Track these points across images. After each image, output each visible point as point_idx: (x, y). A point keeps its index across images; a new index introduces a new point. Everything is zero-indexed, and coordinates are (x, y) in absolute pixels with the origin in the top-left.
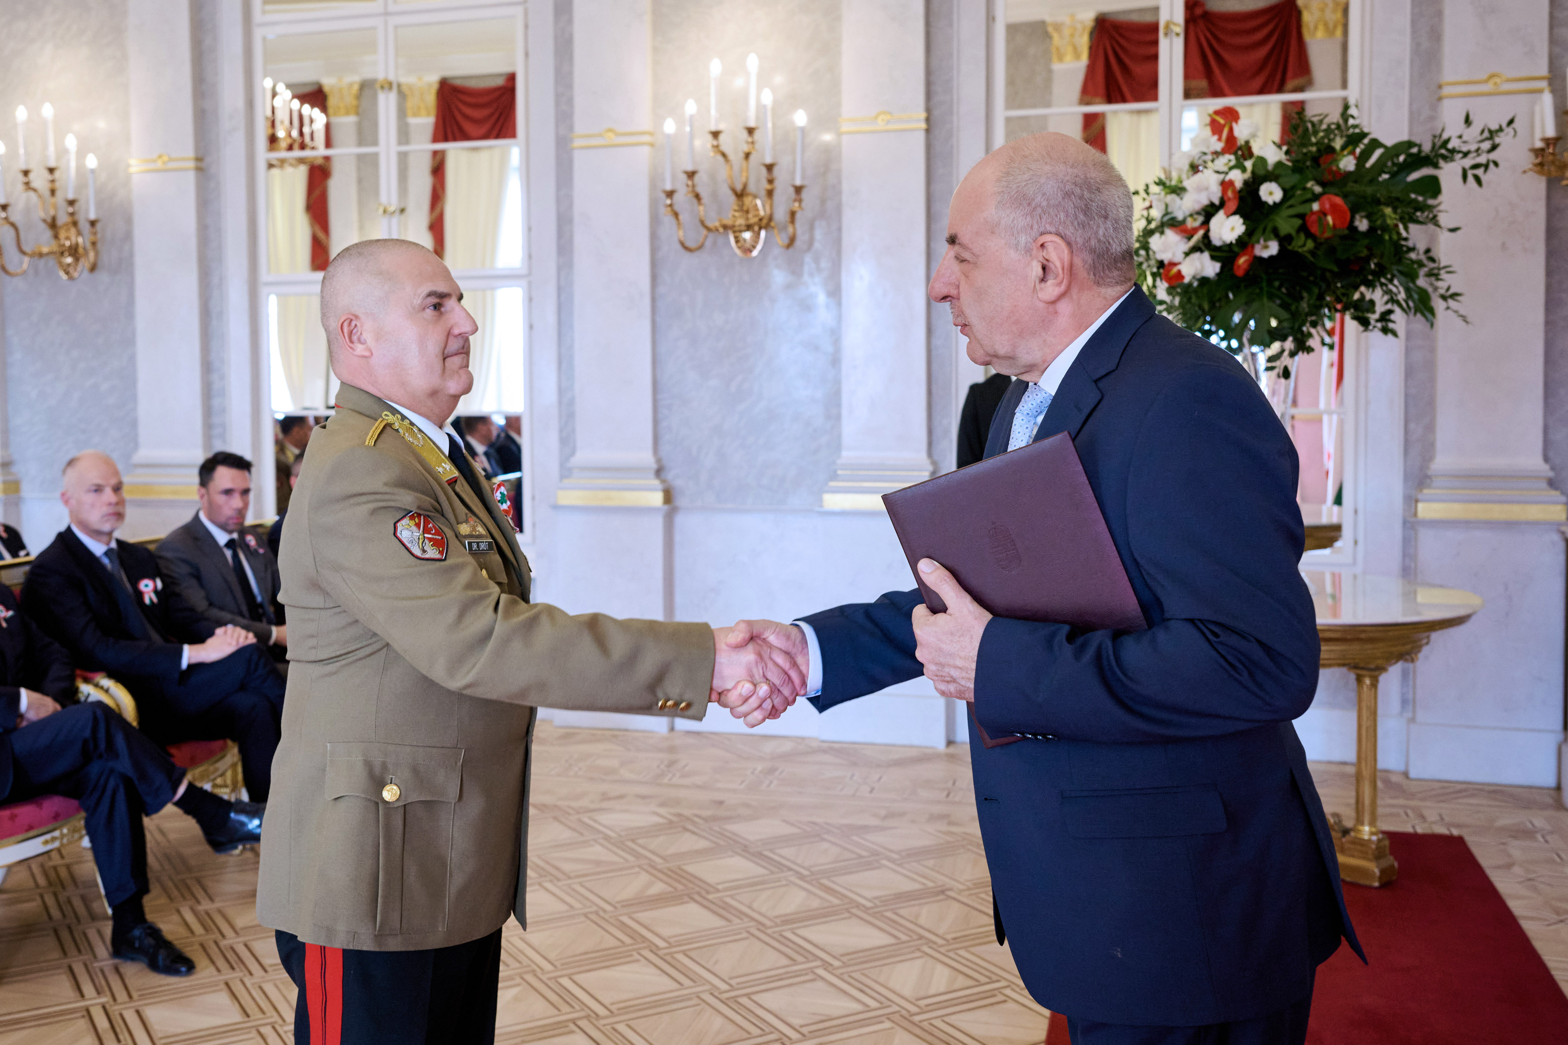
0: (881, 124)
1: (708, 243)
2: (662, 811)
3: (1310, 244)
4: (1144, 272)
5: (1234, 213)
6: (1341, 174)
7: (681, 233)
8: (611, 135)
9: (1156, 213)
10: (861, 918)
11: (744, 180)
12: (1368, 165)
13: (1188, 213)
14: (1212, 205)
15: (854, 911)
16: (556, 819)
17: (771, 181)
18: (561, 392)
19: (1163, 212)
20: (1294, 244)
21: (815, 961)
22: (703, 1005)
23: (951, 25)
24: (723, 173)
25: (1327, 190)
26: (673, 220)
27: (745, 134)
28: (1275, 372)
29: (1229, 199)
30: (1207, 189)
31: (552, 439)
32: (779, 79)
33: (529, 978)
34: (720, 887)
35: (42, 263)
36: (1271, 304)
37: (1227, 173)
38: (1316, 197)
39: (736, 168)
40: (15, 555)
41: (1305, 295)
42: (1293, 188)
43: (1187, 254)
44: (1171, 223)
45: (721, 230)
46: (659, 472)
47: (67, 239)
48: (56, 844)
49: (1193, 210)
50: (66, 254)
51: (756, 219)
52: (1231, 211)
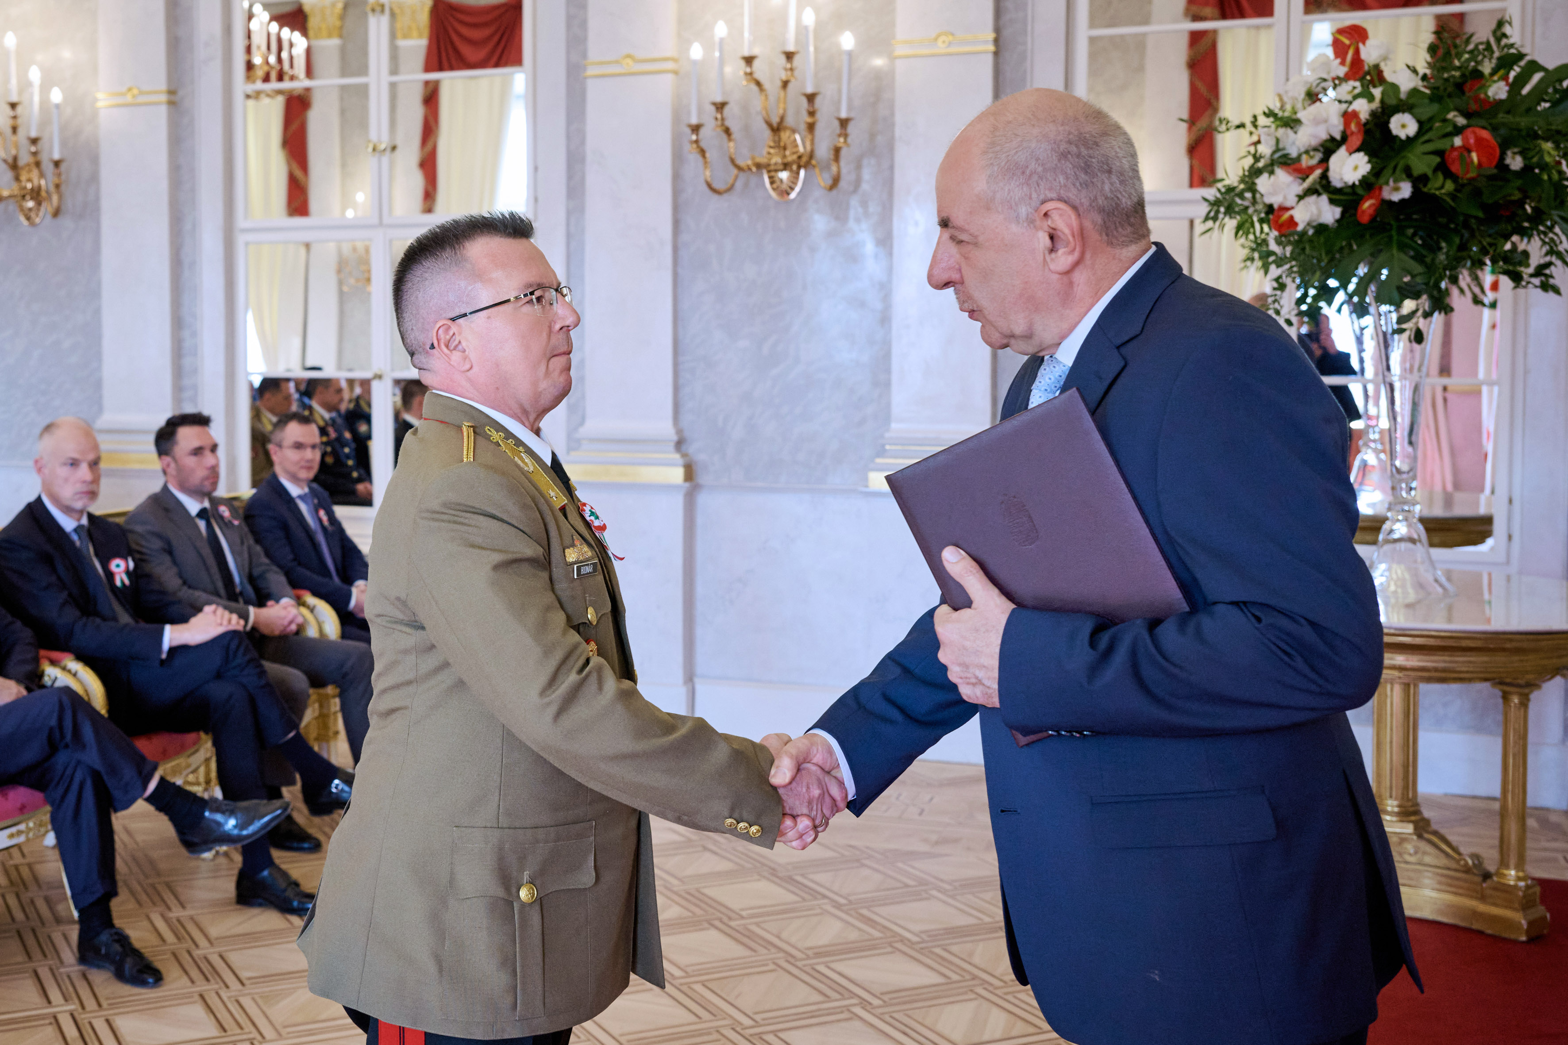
0: (941, 47)
1: (739, 185)
3: (1449, 186)
4: (1251, 217)
5: (1358, 150)
6: (1490, 103)
7: (708, 173)
8: (629, 61)
9: (1265, 149)
10: (905, 954)
11: (781, 112)
12: (1525, 91)
13: (1303, 150)
14: (1332, 139)
15: (899, 945)
17: (812, 114)
19: (1274, 148)
20: (1429, 186)
21: (852, 998)
24: (757, 103)
25: (1473, 121)
26: (699, 157)
27: (783, 59)
28: (1406, 335)
29: (1352, 133)
30: (1326, 121)
34: (744, 913)
36: (1403, 256)
37: (1350, 103)
38: (1458, 130)
39: (772, 99)
41: (1443, 244)
42: (1431, 119)
43: (1301, 197)
44: (1283, 160)
45: (754, 169)
46: (679, 444)
47: (29, 180)
48: (22, 839)
49: (1310, 146)
50: (28, 197)
51: (795, 157)
52: (1355, 147)
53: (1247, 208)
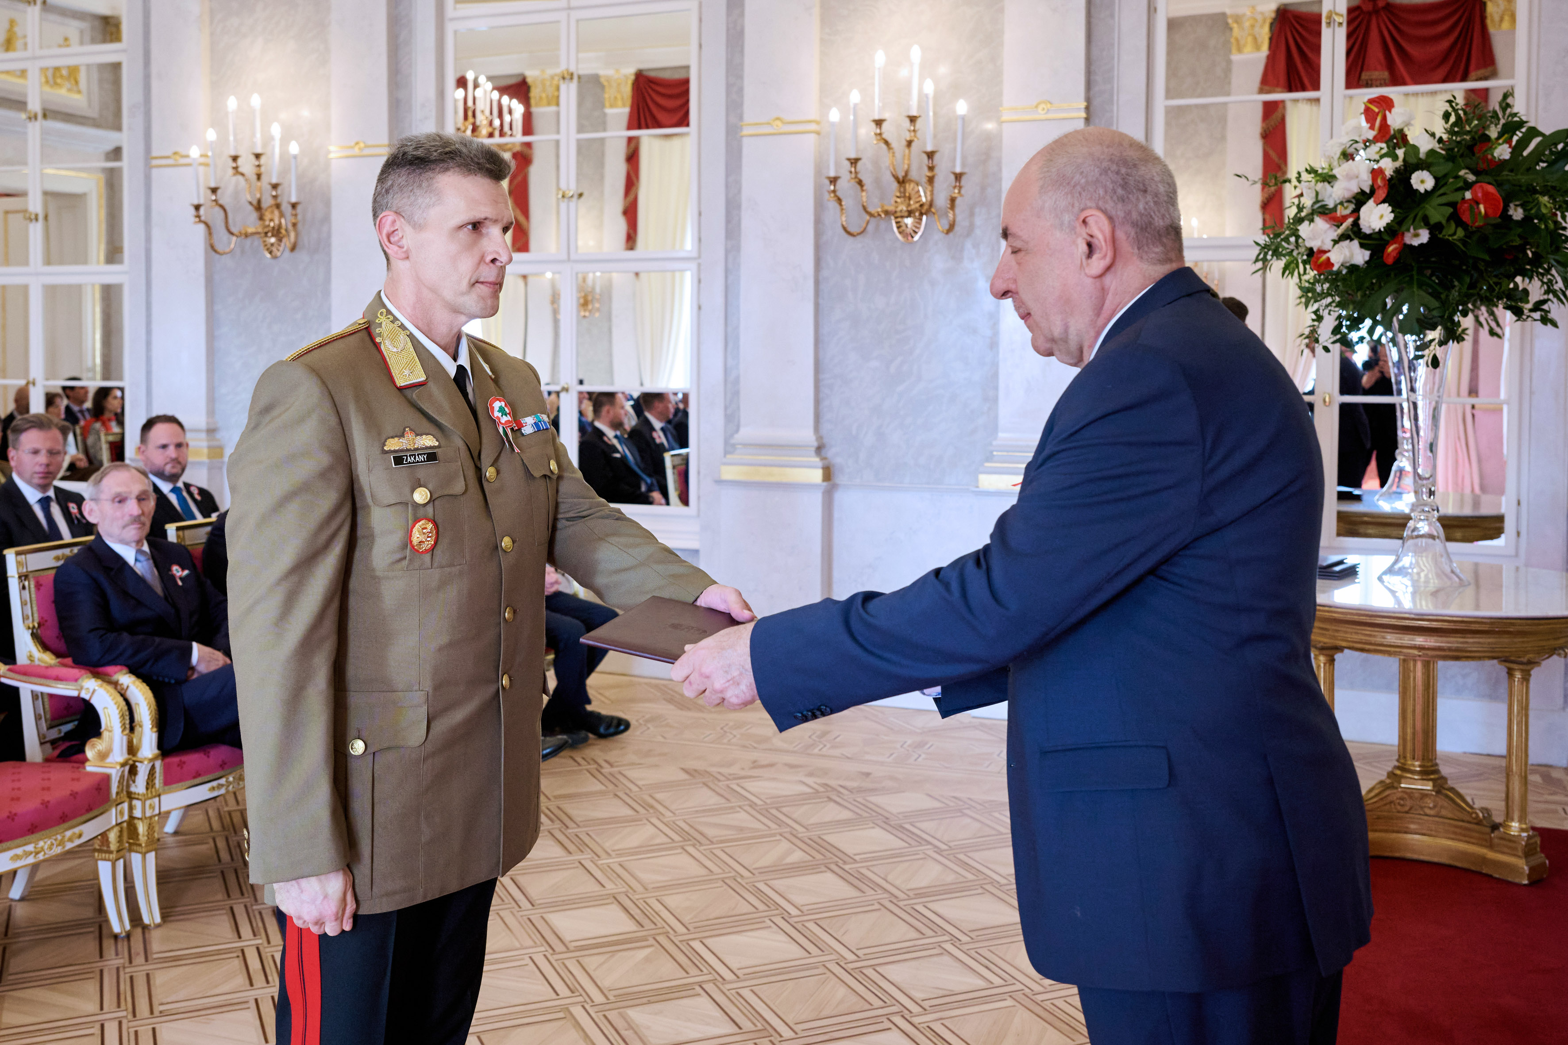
0: (1041, 114)
1: (870, 228)
2: (810, 781)
3: (1460, 233)
4: (1295, 259)
5: (1384, 202)
6: (1495, 163)
7: (844, 218)
8: (778, 123)
9: (1307, 201)
11: (906, 167)
12: (1526, 153)
13: (1338, 202)
14: (1363, 192)
16: (705, 784)
17: (931, 169)
18: (726, 371)
19: (1314, 200)
20: (1444, 233)
21: (942, 934)
22: (829, 974)
23: (1112, 16)
24: (886, 160)
25: (1481, 178)
26: (837, 205)
27: (908, 121)
28: (1425, 361)
29: (1379, 187)
30: (1357, 177)
31: (718, 417)
32: (943, 70)
33: (662, 939)
34: (857, 858)
35: (248, 241)
36: (1421, 293)
37: (1378, 161)
38: (1468, 186)
39: (898, 155)
40: (206, 515)
41: (1456, 283)
42: (1445, 176)
43: (1336, 242)
44: (1322, 211)
45: (883, 216)
46: (819, 449)
47: (271, 220)
48: (223, 791)
49: (1344, 198)
50: (270, 234)
51: (917, 205)
52: (1381, 199)
53: (1292, 250)
